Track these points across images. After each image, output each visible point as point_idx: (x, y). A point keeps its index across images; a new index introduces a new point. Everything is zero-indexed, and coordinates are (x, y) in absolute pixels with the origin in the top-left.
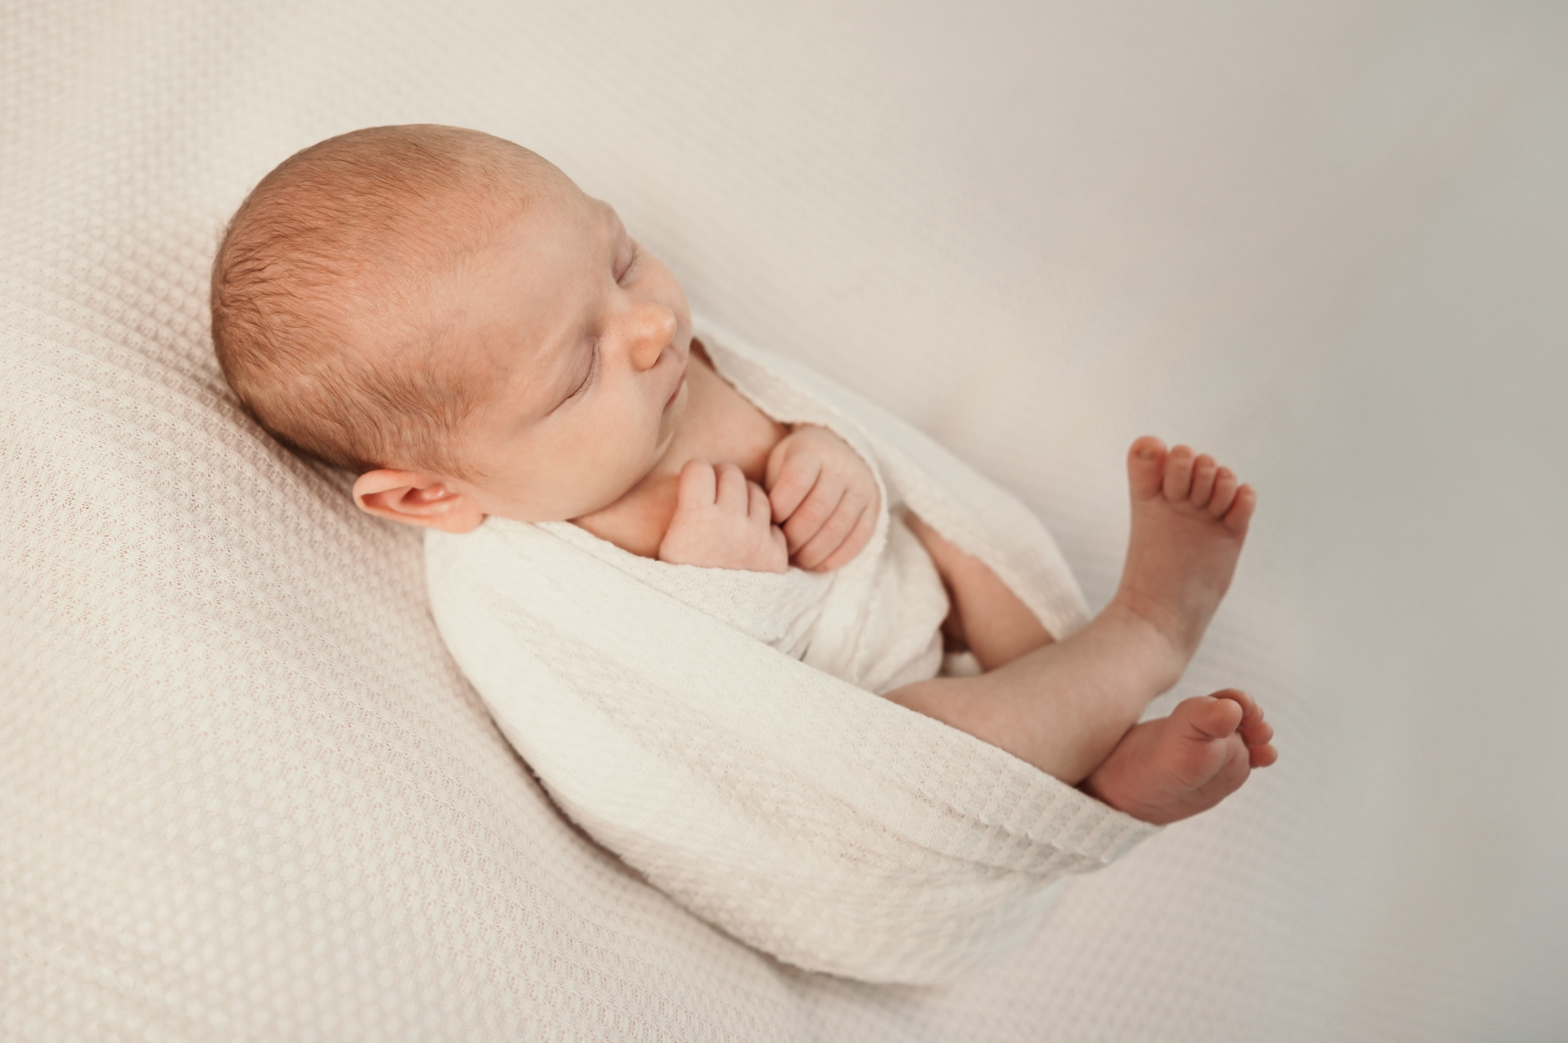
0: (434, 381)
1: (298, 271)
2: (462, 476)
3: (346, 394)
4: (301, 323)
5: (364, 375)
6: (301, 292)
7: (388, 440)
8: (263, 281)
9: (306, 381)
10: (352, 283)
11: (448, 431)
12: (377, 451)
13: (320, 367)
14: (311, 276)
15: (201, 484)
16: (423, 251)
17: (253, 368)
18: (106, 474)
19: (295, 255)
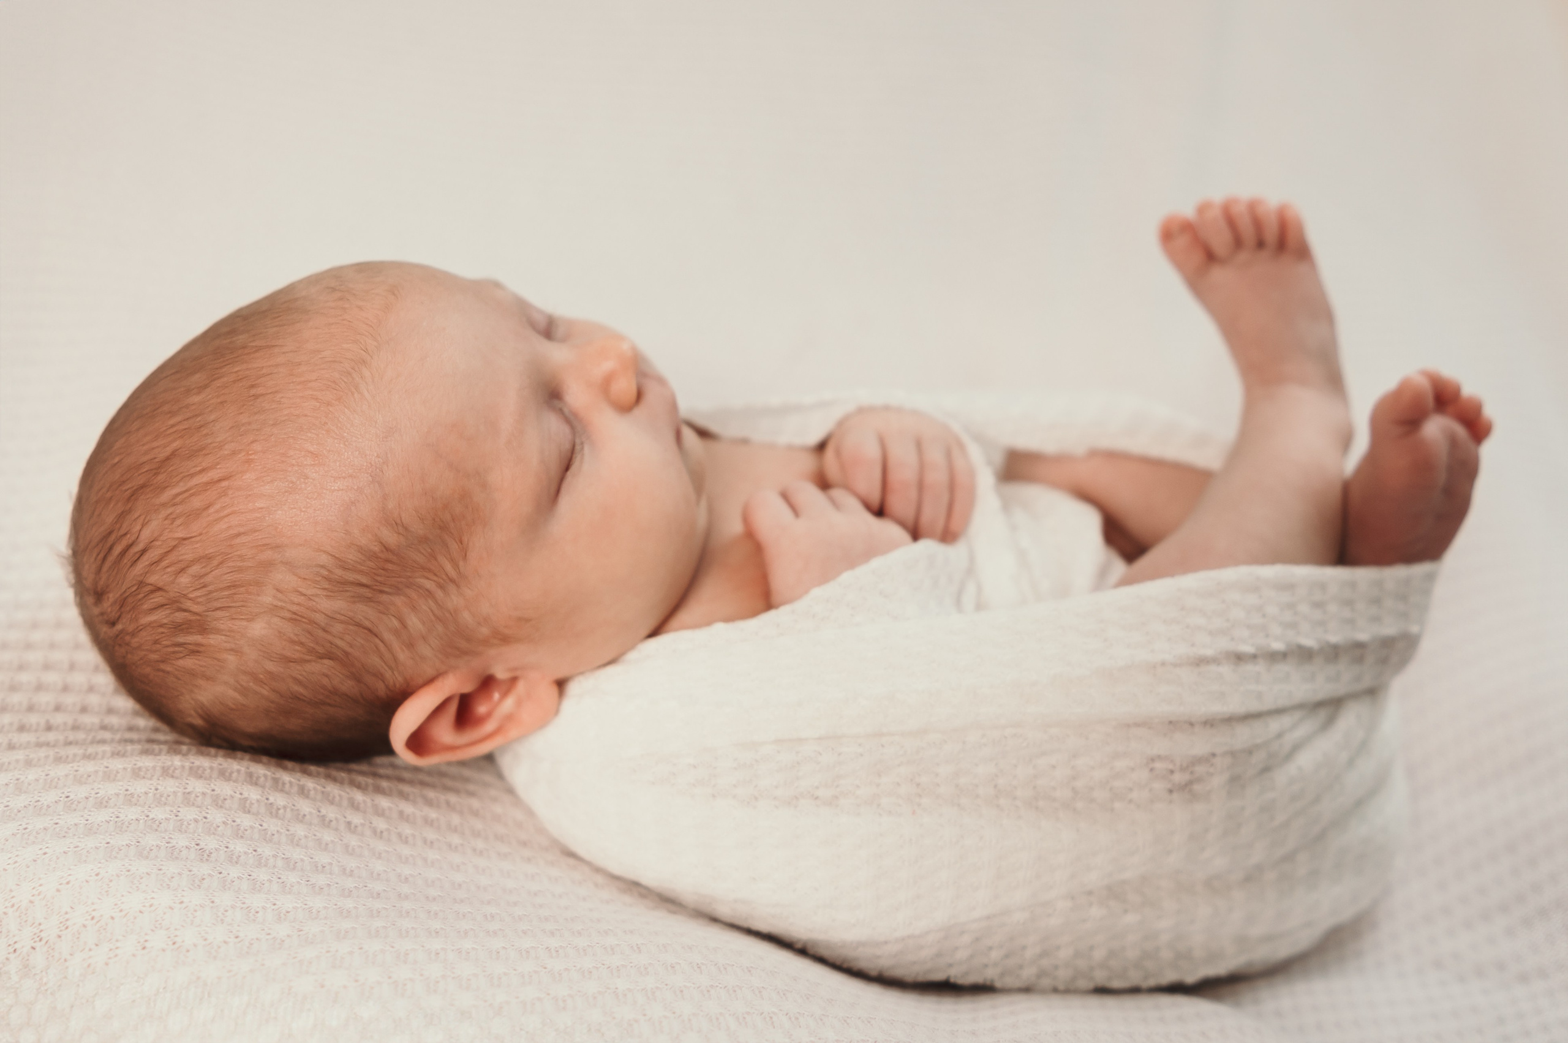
0: (406, 529)
1: (179, 509)
2: (505, 639)
3: (315, 611)
4: (215, 562)
5: (325, 573)
6: (196, 527)
7: (396, 645)
8: (144, 552)
9: (258, 629)
10: (249, 477)
11: (458, 586)
12: (390, 668)
13: (268, 598)
14: (197, 503)
15: (200, 830)
16: (311, 393)
17: (188, 663)
18: (70, 875)
19: (166, 496)
